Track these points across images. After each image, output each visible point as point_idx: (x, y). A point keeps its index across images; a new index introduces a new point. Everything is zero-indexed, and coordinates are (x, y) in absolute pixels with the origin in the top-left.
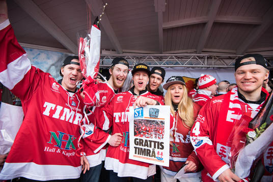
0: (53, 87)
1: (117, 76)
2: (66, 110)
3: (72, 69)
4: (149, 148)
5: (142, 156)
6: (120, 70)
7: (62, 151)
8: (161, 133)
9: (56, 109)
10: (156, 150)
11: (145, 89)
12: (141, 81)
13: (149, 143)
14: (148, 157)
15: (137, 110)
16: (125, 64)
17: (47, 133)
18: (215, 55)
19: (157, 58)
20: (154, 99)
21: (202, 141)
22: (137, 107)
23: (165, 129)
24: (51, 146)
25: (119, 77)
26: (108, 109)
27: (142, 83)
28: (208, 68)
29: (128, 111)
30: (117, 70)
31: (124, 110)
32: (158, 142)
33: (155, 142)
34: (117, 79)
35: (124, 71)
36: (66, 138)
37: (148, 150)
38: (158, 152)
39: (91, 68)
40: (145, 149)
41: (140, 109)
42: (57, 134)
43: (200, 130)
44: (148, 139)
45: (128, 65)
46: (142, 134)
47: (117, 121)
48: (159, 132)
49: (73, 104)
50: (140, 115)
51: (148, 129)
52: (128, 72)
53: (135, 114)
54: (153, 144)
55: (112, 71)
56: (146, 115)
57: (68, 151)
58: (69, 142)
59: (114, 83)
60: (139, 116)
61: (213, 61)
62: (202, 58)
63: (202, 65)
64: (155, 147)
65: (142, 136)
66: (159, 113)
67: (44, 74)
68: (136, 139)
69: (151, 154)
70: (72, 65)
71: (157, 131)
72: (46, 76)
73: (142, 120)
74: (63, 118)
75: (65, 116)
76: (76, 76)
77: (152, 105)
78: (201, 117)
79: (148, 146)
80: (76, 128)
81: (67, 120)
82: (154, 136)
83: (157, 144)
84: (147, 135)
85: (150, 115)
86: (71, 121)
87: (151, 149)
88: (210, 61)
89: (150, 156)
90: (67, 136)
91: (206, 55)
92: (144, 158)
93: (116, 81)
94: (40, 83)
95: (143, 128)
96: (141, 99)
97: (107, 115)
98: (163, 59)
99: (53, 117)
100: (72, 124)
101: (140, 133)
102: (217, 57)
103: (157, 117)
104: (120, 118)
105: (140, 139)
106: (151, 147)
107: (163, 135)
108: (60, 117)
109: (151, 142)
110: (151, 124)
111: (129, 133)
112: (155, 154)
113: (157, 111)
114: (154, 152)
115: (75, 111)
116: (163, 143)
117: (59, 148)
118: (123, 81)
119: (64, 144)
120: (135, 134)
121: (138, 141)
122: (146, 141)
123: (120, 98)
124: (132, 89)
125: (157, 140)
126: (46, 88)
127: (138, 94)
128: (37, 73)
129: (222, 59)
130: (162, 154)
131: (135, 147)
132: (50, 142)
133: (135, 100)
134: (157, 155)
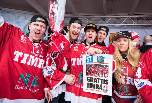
0: (21, 39)
1: (73, 32)
2: (32, 57)
3: (37, 25)
4: (97, 84)
5: (92, 89)
6: (75, 27)
7: (28, 88)
8: (106, 74)
9: (23, 56)
10: (103, 85)
11: (94, 42)
12: (91, 36)
13: (97, 80)
14: (97, 90)
15: (88, 57)
16: (79, 23)
17: (17, 75)
18: (143, 17)
19: (102, 19)
20: (101, 49)
21: (143, 83)
22: (88, 55)
23: (109, 71)
24: (20, 85)
25: (74, 32)
26: (67, 56)
27: (91, 37)
28: (138, 26)
29: (82, 57)
30: (73, 27)
31: (79, 57)
32: (104, 80)
33: (102, 80)
34: (73, 34)
35: (78, 28)
36: (32, 78)
37: (96, 85)
38: (104, 86)
39: (58, 24)
40: (94, 84)
41: (90, 56)
42: (25, 76)
43: (142, 73)
44: (97, 78)
45: (81, 24)
46: (92, 74)
47: (74, 64)
48: (104, 73)
49: (38, 52)
50: (91, 61)
51: (96, 71)
52: (81, 29)
53: (87, 60)
54: (100, 81)
55: (69, 28)
56: (95, 61)
57: (33, 89)
58: (35, 81)
59: (70, 36)
60: (89, 61)
61: (142, 21)
62: (134, 19)
63: (134, 24)
64: (102, 83)
65: (92, 75)
66: (105, 59)
67: (15, 29)
68: (88, 78)
69: (99, 87)
70: (37, 23)
71: (103, 72)
72: (17, 30)
73: (92, 64)
74: (29, 63)
75: (31, 62)
76: (39, 30)
77: (99, 53)
78: (141, 63)
79: (97, 82)
80: (39, 71)
81: (32, 65)
82: (101, 75)
83: (103, 81)
84: (96, 75)
85: (98, 61)
86: (35, 65)
87: (99, 84)
88: (140, 21)
89: (98, 89)
90: (32, 76)
91: (137, 17)
92: (94, 90)
93: (72, 35)
94: (11, 36)
95: (93, 70)
96: (91, 50)
97: (66, 60)
98: (106, 20)
99: (21, 62)
100: (36, 68)
101: (90, 73)
102: (145, 18)
103: (103, 62)
104: (76, 62)
105: (91, 77)
106: (99, 82)
107: (107, 75)
108: (26, 63)
109: (99, 79)
110: (99, 67)
111: (82, 73)
112: (102, 87)
113: (103, 58)
114: (101, 86)
115: (39, 57)
116: (108, 80)
117: (26, 86)
118: (77, 36)
119: (30, 83)
120: (87, 74)
121: (90, 79)
122: (95, 79)
123: (76, 48)
124: (85, 42)
125: (103, 78)
126: (16, 39)
127: (89, 45)
128: (9, 28)
129: (148, 19)
130: (107, 87)
131: (87, 83)
132: (19, 82)
133: (87, 50)
134: (103, 88)
